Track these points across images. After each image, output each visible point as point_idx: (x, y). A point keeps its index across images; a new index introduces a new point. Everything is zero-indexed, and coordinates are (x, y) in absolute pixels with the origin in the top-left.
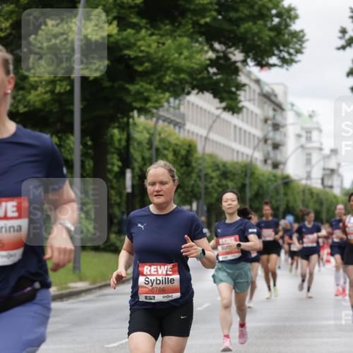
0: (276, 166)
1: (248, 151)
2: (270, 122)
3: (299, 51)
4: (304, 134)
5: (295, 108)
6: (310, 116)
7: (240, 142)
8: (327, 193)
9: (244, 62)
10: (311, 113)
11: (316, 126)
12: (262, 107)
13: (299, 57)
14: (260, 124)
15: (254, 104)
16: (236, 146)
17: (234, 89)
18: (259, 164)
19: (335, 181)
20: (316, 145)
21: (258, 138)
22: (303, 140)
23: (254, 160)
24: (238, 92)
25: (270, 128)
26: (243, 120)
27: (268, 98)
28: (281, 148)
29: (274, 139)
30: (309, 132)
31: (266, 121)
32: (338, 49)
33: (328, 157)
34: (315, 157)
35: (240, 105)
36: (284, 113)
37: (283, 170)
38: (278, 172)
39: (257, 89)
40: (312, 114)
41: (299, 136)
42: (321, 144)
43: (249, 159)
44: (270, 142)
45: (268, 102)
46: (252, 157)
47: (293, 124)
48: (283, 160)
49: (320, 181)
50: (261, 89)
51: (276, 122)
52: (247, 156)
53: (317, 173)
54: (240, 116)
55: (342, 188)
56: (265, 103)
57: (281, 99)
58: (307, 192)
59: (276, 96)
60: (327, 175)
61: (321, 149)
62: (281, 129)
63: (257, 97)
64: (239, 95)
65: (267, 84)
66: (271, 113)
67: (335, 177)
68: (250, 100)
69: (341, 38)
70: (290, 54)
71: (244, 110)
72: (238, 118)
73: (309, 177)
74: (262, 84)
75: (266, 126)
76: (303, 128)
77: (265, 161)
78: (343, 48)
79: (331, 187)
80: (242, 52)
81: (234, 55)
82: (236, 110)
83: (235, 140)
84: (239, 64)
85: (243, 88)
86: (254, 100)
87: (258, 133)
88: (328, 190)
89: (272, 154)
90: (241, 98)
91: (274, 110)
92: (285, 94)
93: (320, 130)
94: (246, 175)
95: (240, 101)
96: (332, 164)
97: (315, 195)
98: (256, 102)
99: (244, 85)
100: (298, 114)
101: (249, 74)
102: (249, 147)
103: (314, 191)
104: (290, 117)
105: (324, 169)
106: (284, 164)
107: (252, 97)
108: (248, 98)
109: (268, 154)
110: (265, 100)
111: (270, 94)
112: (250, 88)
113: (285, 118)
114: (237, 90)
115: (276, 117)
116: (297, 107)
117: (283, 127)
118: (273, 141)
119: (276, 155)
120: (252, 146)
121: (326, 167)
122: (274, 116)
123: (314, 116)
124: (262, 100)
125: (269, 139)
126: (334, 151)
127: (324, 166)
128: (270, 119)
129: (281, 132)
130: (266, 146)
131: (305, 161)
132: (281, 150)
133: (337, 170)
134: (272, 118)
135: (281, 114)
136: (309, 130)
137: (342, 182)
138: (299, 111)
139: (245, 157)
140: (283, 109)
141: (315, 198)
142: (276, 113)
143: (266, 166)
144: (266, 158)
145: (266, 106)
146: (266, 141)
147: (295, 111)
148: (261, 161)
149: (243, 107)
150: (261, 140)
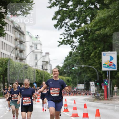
0: (21, 60)
1: (9, 53)
2: (18, 40)
4: (33, 45)
5: (29, 34)
7: (5, 50)
8: (44, 72)
9: (6, 13)
10: (36, 36)
11: (39, 42)
12: (15, 34)
14: (13, 41)
15: (11, 32)
16: (3, 51)
17: (1, 25)
19: (48, 67)
20: (40, 51)
21: (13, 47)
22: (33, 49)
23: (11, 57)
24: (3, 27)
25: (18, 43)
26: (6, 39)
27: (17, 29)
28: (23, 52)
29: (20, 48)
30: (36, 45)
31: (16, 40)
32: (48, 7)
33: (45, 56)
34: (39, 56)
35: (4, 33)
36: (24, 36)
37: (24, 62)
39: (12, 26)
40: (37, 37)
41: (31, 47)
42: (42, 50)
43: (9, 57)
44: (18, 49)
45: (17, 31)
46: (10, 56)
47: (28, 41)
48: (24, 57)
49: (41, 67)
51: (21, 40)
52: (8, 55)
53: (40, 63)
54: (4, 38)
55: (51, 70)
56: (16, 31)
57: (23, 30)
59: (21, 28)
60: (44, 64)
61: (41, 53)
62: (23, 44)
64: (3, 28)
65: (16, 23)
66: (18, 36)
67: (48, 65)
68: (9, 30)
69: (49, 3)
71: (6, 35)
72: (3, 38)
73: (36, 65)
74: (14, 23)
75: (16, 42)
76: (33, 43)
77: (16, 58)
78: (50, 7)
80: (4, 8)
82: (2, 34)
83: (2, 49)
84: (4, 14)
85: (6, 25)
86: (11, 30)
87: (13, 45)
88: (45, 71)
89: (19, 55)
90: (5, 29)
91: (20, 35)
92: (25, 27)
93: (41, 44)
95: (4, 31)
96: (47, 60)
97: (39, 73)
99: (6, 23)
100: (31, 37)
101: (8, 19)
102: (9, 52)
103: (39, 71)
104: (27, 38)
105: (43, 62)
106: (25, 59)
107: (10, 29)
108: (8, 29)
109: (18, 55)
110: (15, 30)
111: (18, 28)
112: (9, 24)
113: (25, 39)
114: (3, 26)
115: (21, 38)
116: (30, 33)
117: (24, 43)
118: (20, 49)
119: (21, 55)
120: (10, 51)
121: (44, 61)
122: (20, 37)
123: (38, 37)
124: (14, 30)
125: (18, 48)
126: (47, 54)
127: (43, 60)
128: (18, 39)
129: (23, 45)
130: (16, 51)
131: (34, 58)
132: (23, 53)
133: (49, 62)
134: (19, 38)
135: (23, 37)
136: (36, 44)
137: (51, 67)
138: (31, 35)
139: (7, 56)
140: (24, 35)
141: (39, 75)
142: (21, 36)
143: (17, 60)
144: (16, 56)
145: (16, 33)
146: (16, 49)
147: (29, 35)
148: (15, 58)
149: (6, 33)
150: (14, 48)
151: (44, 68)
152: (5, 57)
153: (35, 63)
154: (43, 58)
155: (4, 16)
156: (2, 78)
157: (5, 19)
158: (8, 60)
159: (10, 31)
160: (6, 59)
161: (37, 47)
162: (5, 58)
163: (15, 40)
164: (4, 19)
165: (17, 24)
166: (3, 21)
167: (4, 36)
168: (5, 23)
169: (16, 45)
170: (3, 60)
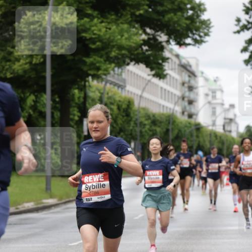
0: (190, 116)
1: (170, 105)
2: (186, 85)
3: (207, 34)
4: (210, 93)
5: (204, 75)
6: (215, 81)
7: (165, 100)
8: (227, 136)
9: (168, 42)
10: (215, 78)
11: (219, 88)
12: (181, 76)
13: (207, 38)
14: (179, 86)
15: (175, 72)
16: (163, 102)
17: (160, 61)
18: (179, 115)
19: (233, 128)
20: (219, 101)
21: (178, 96)
22: (210, 98)
23: (175, 112)
24: (164, 64)
25: (186, 89)
26: (167, 83)
27: (185, 68)
28: (194, 103)
29: (189, 97)
30: (214, 92)
31: (183, 84)
32: (235, 33)
33: (228, 110)
34: (219, 110)
35: (165, 73)
36: (196, 79)
37: (195, 119)
38: (192, 121)
39: (177, 62)
41: (207, 95)
42: (223, 101)
44: (186, 99)
45: (185, 71)
46: (174, 110)
47: (202, 87)
48: (195, 112)
49: (222, 127)
50: (180, 61)
51: (190, 85)
52: (170, 109)
53: (220, 122)
54: (165, 80)
55: (238, 133)
56: (183, 71)
57: (194, 68)
58: (212, 135)
59: (190, 66)
60: (227, 123)
61: (222, 104)
62: (194, 90)
63: (177, 67)
65: (184, 58)
66: (187, 79)
67: (233, 125)
68: (172, 69)
69: (236, 25)
70: (200, 37)
71: (168, 76)
72: (163, 82)
73: (214, 124)
74: (180, 58)
75: (183, 87)
76: (210, 90)
77: (183, 113)
78: (238, 32)
79: (230, 131)
80: (166, 35)
81: (161, 37)
82: (162, 76)
83: (161, 98)
85: (167, 61)
86: (175, 69)
87: (178, 93)
88: (227, 133)
89: (188, 108)
90: (166, 68)
91: (189, 76)
92: (197, 65)
93: (222, 91)
94: (169, 123)
95: (165, 70)
96: (231, 116)
97: (218, 138)
99: (168, 59)
100: (207, 80)
101: (171, 51)
102: (172, 103)
103: (218, 134)
104: (200, 82)
105: (225, 119)
106: (197, 115)
107: (173, 67)
108: (170, 67)
109: (185, 107)
110: (182, 69)
111: (186, 65)
112: (172, 60)
113: (198, 83)
116: (206, 74)
117: (196, 88)
118: (189, 99)
119: (190, 108)
120: (174, 102)
122: (189, 81)
125: (186, 97)
126: (232, 106)
127: (225, 116)
128: (186, 83)
129: (194, 92)
130: (183, 102)
131: (211, 113)
132: (194, 105)
133: (235, 119)
137: (238, 128)
138: (207, 77)
139: (168, 110)
140: (195, 76)
142: (190, 78)
143: (183, 116)
144: (183, 110)
145: (183, 73)
146: (183, 98)
147: (204, 77)
148: (180, 113)
149: (167, 74)
150: (180, 98)
151: (226, 129)
153: (212, 121)
154: (225, 113)
161: (215, 96)
163: (181, 85)
165: (186, 60)
169: (183, 92)
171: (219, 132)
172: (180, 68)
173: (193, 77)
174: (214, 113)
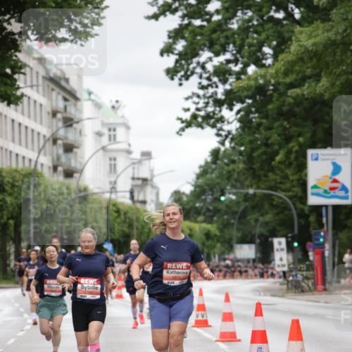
0: (69, 174)
1: (32, 155)
2: (59, 116)
4: (105, 131)
5: (93, 97)
6: (113, 107)
7: (20, 144)
8: (138, 210)
10: (114, 103)
11: (121, 121)
12: (50, 98)
14: (46, 118)
15: (38, 91)
16: (15, 148)
17: (8, 71)
18: (47, 172)
19: (149, 195)
20: (124, 146)
21: (44, 136)
22: (105, 140)
23: (39, 167)
24: (16, 76)
25: (60, 124)
26: (23, 113)
27: (57, 83)
28: (75, 150)
29: (66, 138)
30: (112, 129)
31: (54, 114)
32: (149, 18)
33: (140, 162)
34: (122, 163)
35: (19, 93)
36: (79, 103)
37: (79, 180)
39: (42, 73)
40: (116, 105)
41: (99, 134)
42: (129, 145)
43: (33, 167)
44: (60, 142)
45: (57, 90)
46: (36, 162)
47: (88, 119)
48: (79, 167)
49: (128, 195)
50: (47, 71)
51: (68, 115)
52: (30, 160)
53: (124, 184)
54: (19, 108)
55: (159, 205)
56: (53, 90)
57: (73, 84)
58: (111, 207)
59: (67, 80)
60: (137, 186)
61: (129, 152)
62: (75, 125)
63: (41, 81)
64: (16, 80)
66: (61, 104)
67: (149, 189)
68: (32, 86)
69: (151, 4)
71: (25, 99)
72: (16, 110)
73: (113, 189)
75: (54, 120)
76: (103, 124)
77: (55, 168)
78: (155, 17)
81: (10, 24)
82: (12, 99)
83: (13, 141)
84: (17, 37)
85: (23, 71)
86: (38, 86)
87: (45, 131)
88: (138, 205)
89: (63, 159)
90: (20, 83)
91: (66, 100)
92: (80, 77)
93: (128, 128)
95: (19, 88)
96: (144, 173)
97: (122, 213)
98: (41, 88)
100: (98, 106)
101: (30, 51)
102: (33, 150)
103: (121, 207)
104: (86, 110)
105: (133, 179)
106: (81, 172)
107: (35, 83)
108: (29, 83)
109: (58, 158)
110: (52, 86)
111: (60, 78)
113: (81, 112)
114: (14, 73)
115: (68, 109)
116: (96, 96)
117: (77, 122)
118: (65, 141)
119: (70, 160)
120: (36, 149)
121: (136, 176)
122: (65, 107)
123: (119, 107)
124: (48, 86)
125: (60, 139)
126: (147, 155)
127: (133, 173)
128: (59, 112)
129: (75, 129)
130: (55, 148)
131: (108, 168)
132: (76, 153)
133: (152, 180)
134: (62, 111)
135: (75, 105)
136: (112, 127)
137: (157, 194)
138: (99, 101)
139: (27, 162)
140: (77, 99)
141: (123, 217)
142: (67, 103)
143: (55, 175)
144: (55, 164)
145: (54, 94)
146: (55, 142)
147: (93, 101)
148: (49, 168)
149: (23, 95)
150: (49, 139)
151: (136, 198)
152: (20, 166)
153: (111, 183)
154: (134, 168)
155: (19, 43)
156: (12, 228)
157: (20, 51)
158: (30, 174)
159: (35, 88)
160: (23, 173)
161: (115, 136)
162: (22, 170)
163: (51, 115)
164: (17, 54)
165: (58, 69)
166: (14, 58)
167: (16, 104)
168: (20, 64)
169: (54, 130)
170: (15, 174)
171: (122, 204)
172: (47, 83)
173: (72, 101)
174: (113, 169)
